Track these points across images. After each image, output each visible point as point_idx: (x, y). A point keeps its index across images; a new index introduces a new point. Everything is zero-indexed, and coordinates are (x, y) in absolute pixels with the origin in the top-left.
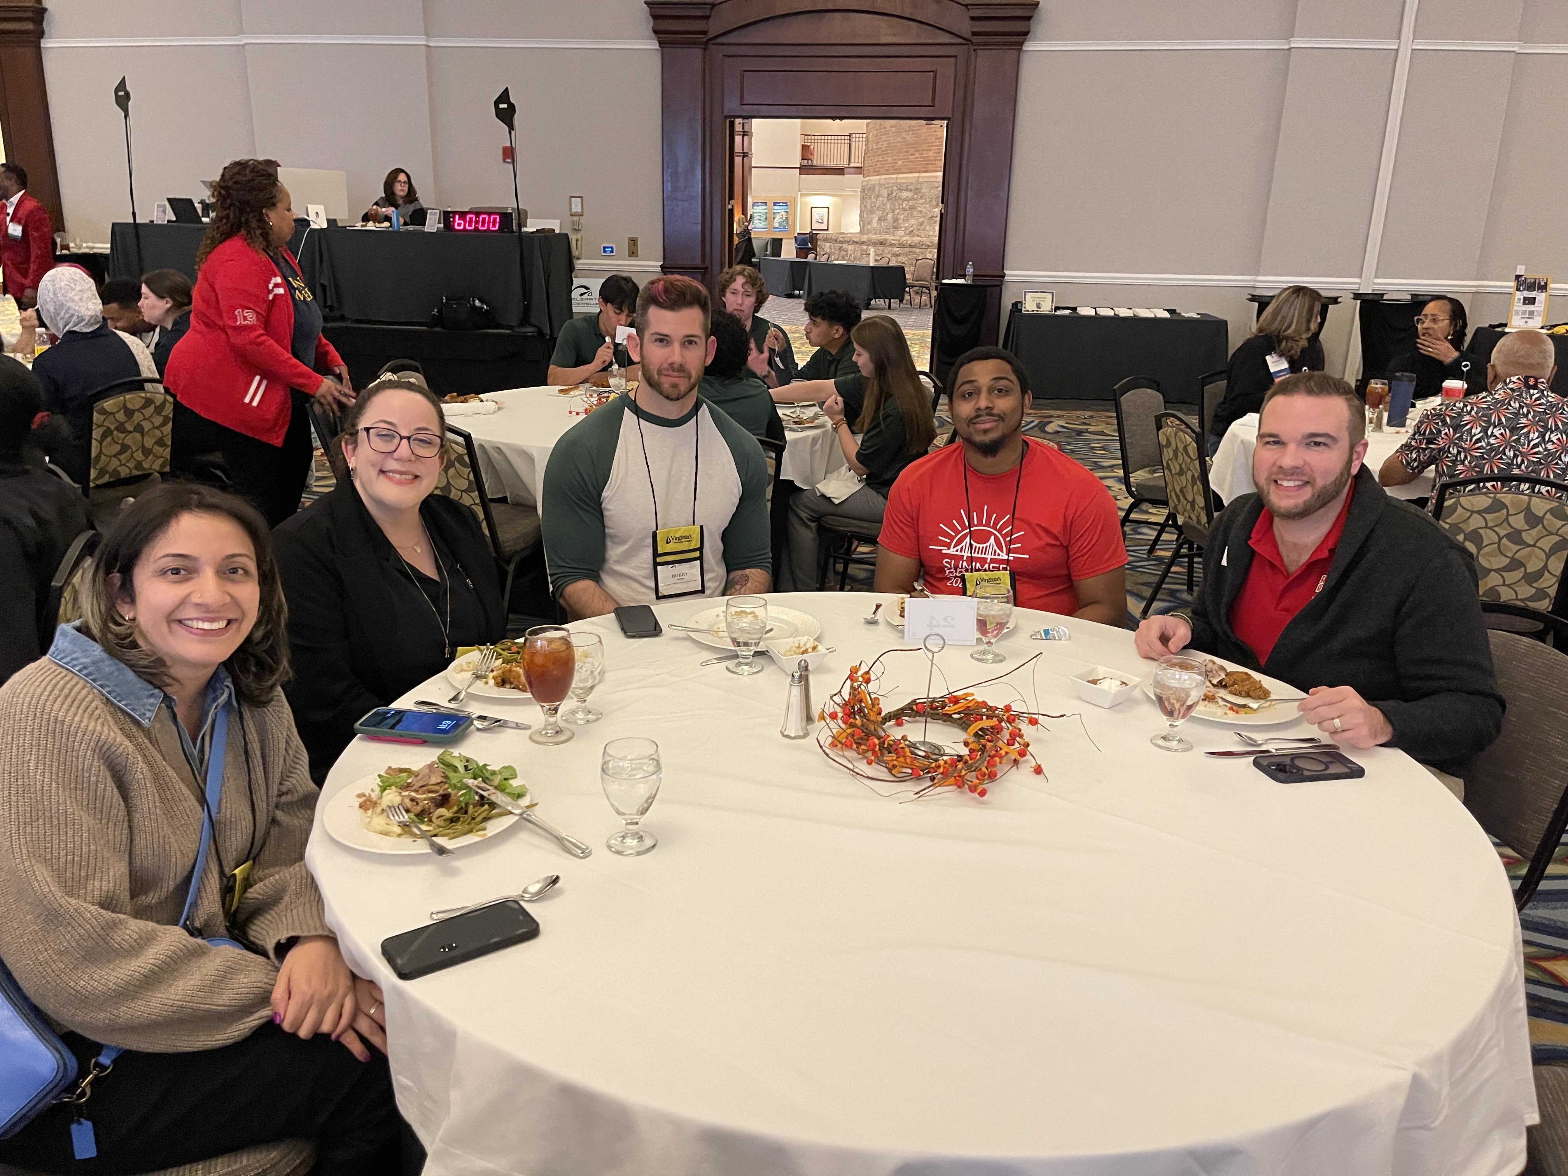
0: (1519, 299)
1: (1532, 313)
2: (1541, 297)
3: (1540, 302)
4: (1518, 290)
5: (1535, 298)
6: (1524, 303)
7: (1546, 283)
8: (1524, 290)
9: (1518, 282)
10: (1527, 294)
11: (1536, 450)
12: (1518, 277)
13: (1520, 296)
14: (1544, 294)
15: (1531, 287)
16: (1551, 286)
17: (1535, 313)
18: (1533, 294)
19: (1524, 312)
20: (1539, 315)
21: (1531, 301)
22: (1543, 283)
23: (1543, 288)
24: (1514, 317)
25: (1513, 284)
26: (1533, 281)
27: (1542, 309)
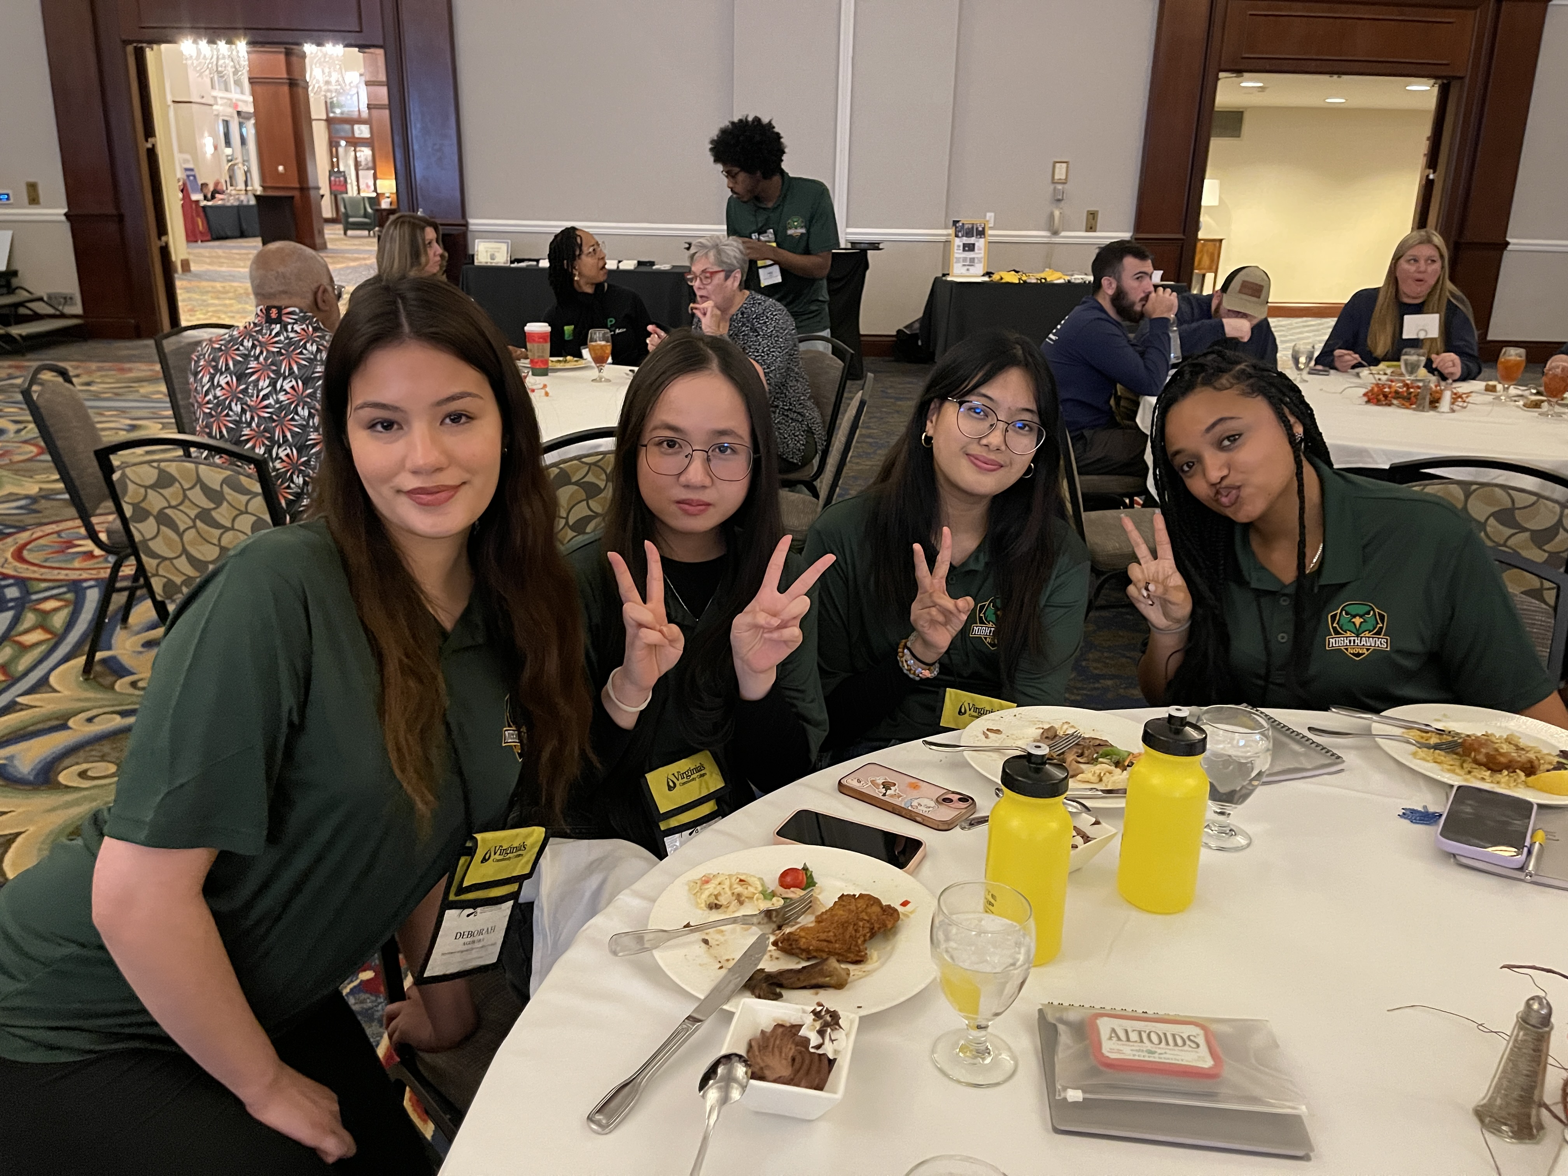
0: (959, 246)
1: (972, 260)
2: (980, 243)
3: (980, 249)
4: (957, 236)
5: (974, 244)
6: (964, 250)
7: (984, 229)
8: (963, 236)
9: (956, 228)
10: (966, 240)
11: (266, 403)
12: (955, 222)
13: (958, 242)
14: (982, 241)
15: (969, 233)
16: (989, 232)
17: (976, 261)
18: (972, 240)
19: (965, 259)
20: (980, 262)
21: (970, 248)
22: (980, 229)
23: (981, 233)
24: (955, 265)
25: (951, 231)
26: (970, 226)
27: (982, 255)
